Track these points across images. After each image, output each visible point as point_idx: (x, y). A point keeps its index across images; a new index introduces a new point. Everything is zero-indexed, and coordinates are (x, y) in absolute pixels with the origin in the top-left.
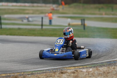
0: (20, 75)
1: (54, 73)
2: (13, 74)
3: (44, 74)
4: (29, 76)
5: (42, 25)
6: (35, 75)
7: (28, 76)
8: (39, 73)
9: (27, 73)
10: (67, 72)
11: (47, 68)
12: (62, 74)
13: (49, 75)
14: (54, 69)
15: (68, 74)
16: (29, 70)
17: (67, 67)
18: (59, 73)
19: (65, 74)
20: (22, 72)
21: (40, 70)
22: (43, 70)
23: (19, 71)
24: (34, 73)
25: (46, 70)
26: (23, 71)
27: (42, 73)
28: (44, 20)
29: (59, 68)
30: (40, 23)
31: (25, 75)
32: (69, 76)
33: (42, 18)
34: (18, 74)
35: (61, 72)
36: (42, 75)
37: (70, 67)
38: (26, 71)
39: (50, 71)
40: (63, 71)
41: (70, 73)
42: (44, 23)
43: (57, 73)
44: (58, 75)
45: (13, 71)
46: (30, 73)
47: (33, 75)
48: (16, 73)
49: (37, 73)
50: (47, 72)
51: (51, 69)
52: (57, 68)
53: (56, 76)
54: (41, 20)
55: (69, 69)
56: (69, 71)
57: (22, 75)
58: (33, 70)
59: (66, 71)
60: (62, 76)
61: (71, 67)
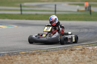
0: (37, 52)
1: (65, 50)
2: (31, 52)
3: (57, 51)
4: (45, 53)
5: (55, 11)
6: (49, 52)
7: (43, 53)
8: (53, 51)
9: (42, 51)
10: (76, 50)
11: (60, 47)
12: (71, 51)
13: (61, 52)
14: (65, 47)
15: (77, 51)
16: (44, 48)
17: (76, 46)
18: (69, 50)
19: (74, 51)
20: (38, 50)
21: (53, 48)
22: (56, 48)
23: (36, 49)
24: (48, 50)
25: (58, 48)
26: (40, 49)
27: (55, 50)
28: (57, 7)
29: (70, 46)
30: (54, 10)
31: (41, 52)
32: (78, 52)
33: (56, 5)
34: (35, 51)
35: (70, 50)
36: (55, 52)
37: (78, 45)
38: (42, 49)
39: (62, 49)
40: (72, 49)
41: (78, 50)
42: (57, 10)
43: (67, 50)
44: (68, 52)
45: (31, 49)
46: (45, 51)
47: (47, 52)
48: (34, 50)
49: (51, 51)
50: (59, 49)
51: (62, 47)
52: (67, 47)
53: (66, 53)
54: (54, 7)
55: (78, 47)
56: (77, 49)
57: (39, 52)
58: (48, 48)
59: (75, 48)
60: (72, 53)
61: (80, 45)
